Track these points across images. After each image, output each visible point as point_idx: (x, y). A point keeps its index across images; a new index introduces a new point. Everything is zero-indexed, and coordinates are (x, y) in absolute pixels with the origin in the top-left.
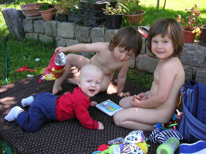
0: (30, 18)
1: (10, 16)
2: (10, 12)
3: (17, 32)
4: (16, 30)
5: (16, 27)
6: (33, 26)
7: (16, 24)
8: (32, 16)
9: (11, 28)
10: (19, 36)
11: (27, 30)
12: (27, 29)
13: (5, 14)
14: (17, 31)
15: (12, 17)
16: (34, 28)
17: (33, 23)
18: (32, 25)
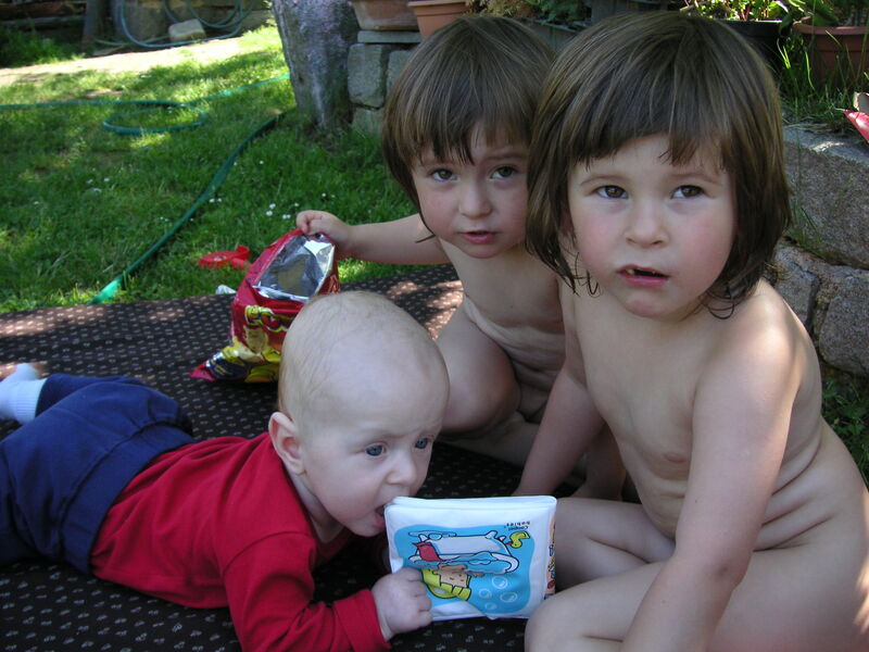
0: (375, 38)
1: (297, 23)
2: (295, 5)
3: (318, 98)
4: (317, 90)
5: (320, 77)
6: (384, 77)
7: (318, 62)
8: (382, 31)
9: (301, 80)
10: (326, 117)
11: (360, 94)
12: (361, 91)
13: (281, 12)
14: (322, 95)
15: (302, 28)
16: (385, 86)
17: (385, 63)
18: (379, 70)
